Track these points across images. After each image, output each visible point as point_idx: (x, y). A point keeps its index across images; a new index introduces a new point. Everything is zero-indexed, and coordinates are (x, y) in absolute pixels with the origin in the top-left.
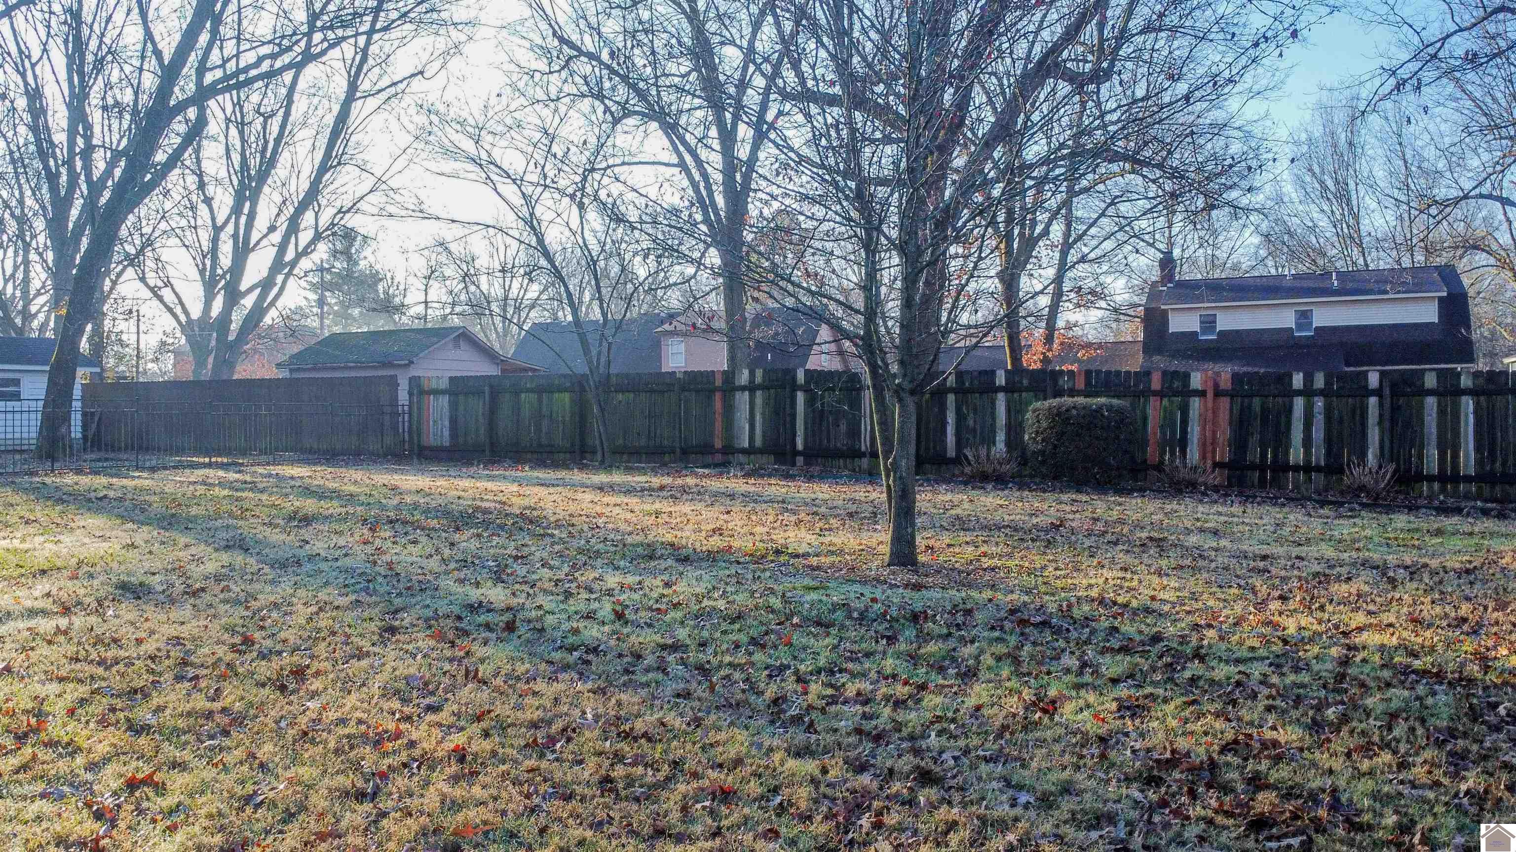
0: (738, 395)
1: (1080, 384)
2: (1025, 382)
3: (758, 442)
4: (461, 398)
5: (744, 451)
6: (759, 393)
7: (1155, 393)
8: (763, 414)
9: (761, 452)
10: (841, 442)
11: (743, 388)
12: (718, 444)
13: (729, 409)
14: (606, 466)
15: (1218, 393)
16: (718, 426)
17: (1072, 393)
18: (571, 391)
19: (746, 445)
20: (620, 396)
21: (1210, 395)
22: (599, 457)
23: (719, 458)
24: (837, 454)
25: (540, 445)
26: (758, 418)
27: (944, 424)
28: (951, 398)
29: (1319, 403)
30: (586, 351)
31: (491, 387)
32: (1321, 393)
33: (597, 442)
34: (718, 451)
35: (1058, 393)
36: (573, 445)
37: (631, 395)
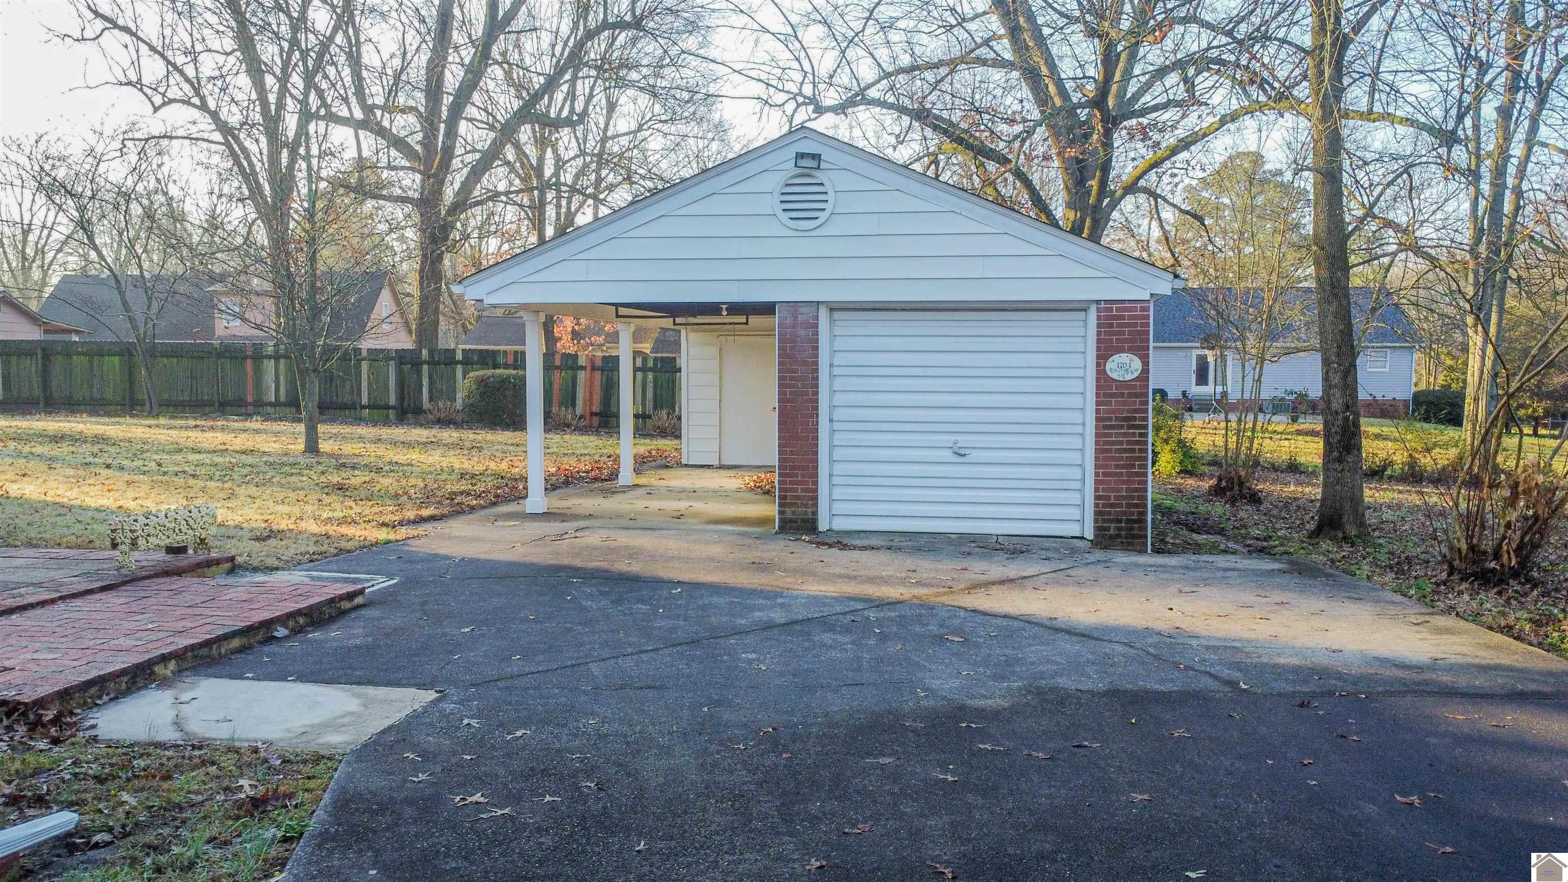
0: (265, 361)
1: (510, 360)
2: (475, 358)
3: (283, 398)
4: (14, 359)
5: (271, 405)
6: (282, 361)
7: (557, 368)
8: (286, 377)
9: (286, 405)
10: (347, 399)
11: (269, 357)
12: (250, 399)
13: (258, 373)
14: (152, 414)
15: (594, 369)
16: (250, 385)
17: (506, 366)
18: (120, 354)
19: (273, 399)
20: (165, 360)
21: (589, 369)
22: (147, 407)
23: (251, 409)
24: (343, 407)
25: (92, 399)
26: (282, 379)
27: (421, 385)
28: (425, 367)
29: (650, 376)
30: (135, 328)
31: (44, 350)
32: (651, 370)
33: (146, 397)
34: (250, 404)
35: (496, 366)
36: (124, 398)
37: (175, 360)
